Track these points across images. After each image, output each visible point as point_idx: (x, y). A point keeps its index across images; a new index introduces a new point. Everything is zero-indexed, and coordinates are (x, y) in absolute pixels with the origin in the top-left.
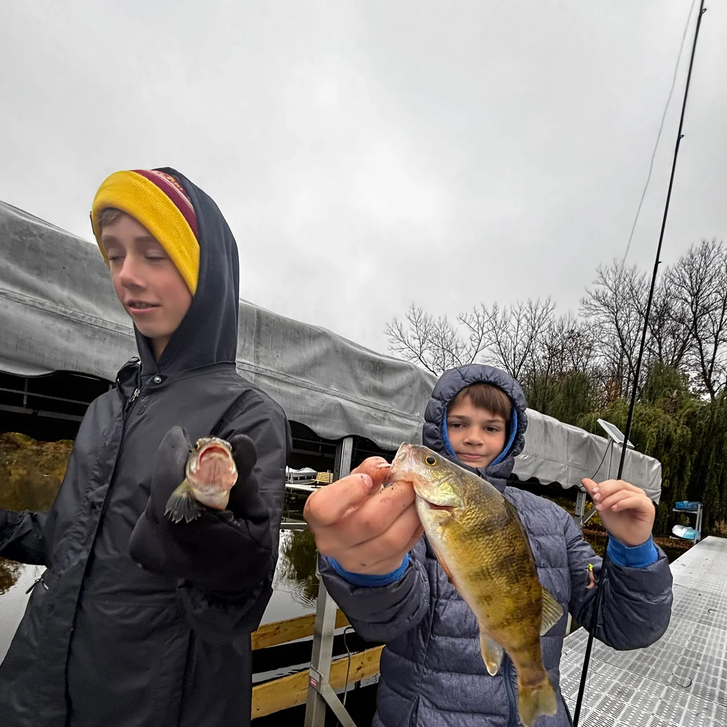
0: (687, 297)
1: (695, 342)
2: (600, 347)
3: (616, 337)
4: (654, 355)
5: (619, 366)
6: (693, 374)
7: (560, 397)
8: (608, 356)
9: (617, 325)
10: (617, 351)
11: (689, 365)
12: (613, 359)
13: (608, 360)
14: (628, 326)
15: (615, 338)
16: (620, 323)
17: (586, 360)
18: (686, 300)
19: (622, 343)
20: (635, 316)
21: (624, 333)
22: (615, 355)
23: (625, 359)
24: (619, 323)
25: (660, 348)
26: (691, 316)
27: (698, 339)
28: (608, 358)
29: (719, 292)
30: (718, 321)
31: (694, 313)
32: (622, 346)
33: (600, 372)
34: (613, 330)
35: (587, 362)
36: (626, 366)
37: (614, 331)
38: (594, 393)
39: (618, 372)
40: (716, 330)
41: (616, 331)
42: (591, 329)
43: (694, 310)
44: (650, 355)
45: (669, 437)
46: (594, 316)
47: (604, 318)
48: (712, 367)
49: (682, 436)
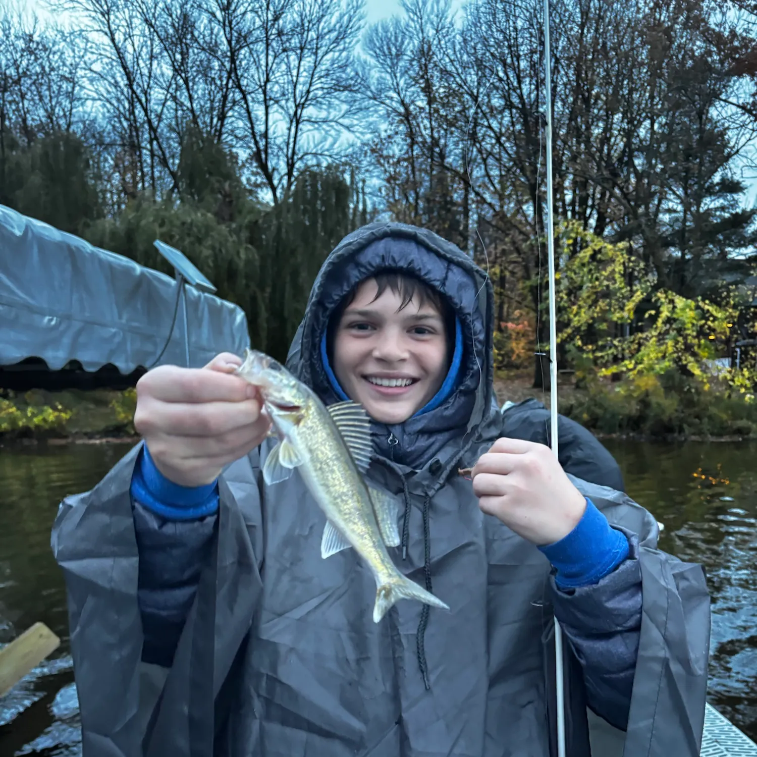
0: (214, 9)
1: (238, 96)
2: (91, 81)
3: (114, 64)
4: (183, 110)
5: (130, 126)
6: (243, 155)
7: (36, 179)
8: (108, 100)
9: (113, 40)
10: (122, 93)
11: (236, 137)
12: (118, 109)
13: (109, 111)
14: (133, 45)
15: (112, 66)
16: (119, 37)
17: (69, 106)
18: (213, 14)
19: (129, 79)
20: (140, 27)
21: (129, 57)
22: (118, 100)
23: (139, 113)
24: (116, 36)
25: (191, 98)
26: (224, 47)
27: (242, 92)
28: (108, 105)
29: (257, 12)
30: (263, 62)
31: (229, 42)
32: (130, 85)
33: (99, 133)
34: (108, 48)
35: (71, 109)
36: (142, 125)
37: (111, 52)
38: (98, 177)
39: (131, 136)
40: (262, 80)
41: (114, 51)
42: (68, 40)
43: (228, 36)
44: (176, 110)
45: (231, 262)
46: (67, 13)
47: (87, 21)
48: (267, 143)
49: (248, 262)
